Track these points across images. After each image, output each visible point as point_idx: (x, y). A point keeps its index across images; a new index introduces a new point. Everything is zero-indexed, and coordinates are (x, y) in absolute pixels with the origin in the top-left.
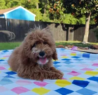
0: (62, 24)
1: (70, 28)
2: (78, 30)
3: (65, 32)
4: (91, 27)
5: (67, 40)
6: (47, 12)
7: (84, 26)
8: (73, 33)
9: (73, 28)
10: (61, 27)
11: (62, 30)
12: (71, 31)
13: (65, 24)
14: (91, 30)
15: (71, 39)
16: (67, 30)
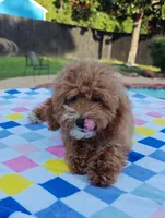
0: (93, 30)
1: (106, 37)
2: (119, 41)
3: (98, 44)
4: (142, 38)
5: (100, 57)
6: (66, 6)
7: (131, 35)
8: (110, 46)
9: (110, 38)
10: (91, 34)
11: (92, 39)
12: (107, 42)
14: (142, 43)
15: (106, 56)
16: (101, 41)
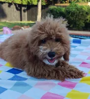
0: (15, 4)
1: (23, 8)
2: (31, 10)
3: (19, 12)
4: (43, 7)
5: (21, 20)
7: (37, 6)
8: (26, 13)
9: (26, 8)
11: (15, 9)
12: (24, 11)
13: (18, 4)
14: (43, 10)
15: (25, 20)
16: (20, 10)
